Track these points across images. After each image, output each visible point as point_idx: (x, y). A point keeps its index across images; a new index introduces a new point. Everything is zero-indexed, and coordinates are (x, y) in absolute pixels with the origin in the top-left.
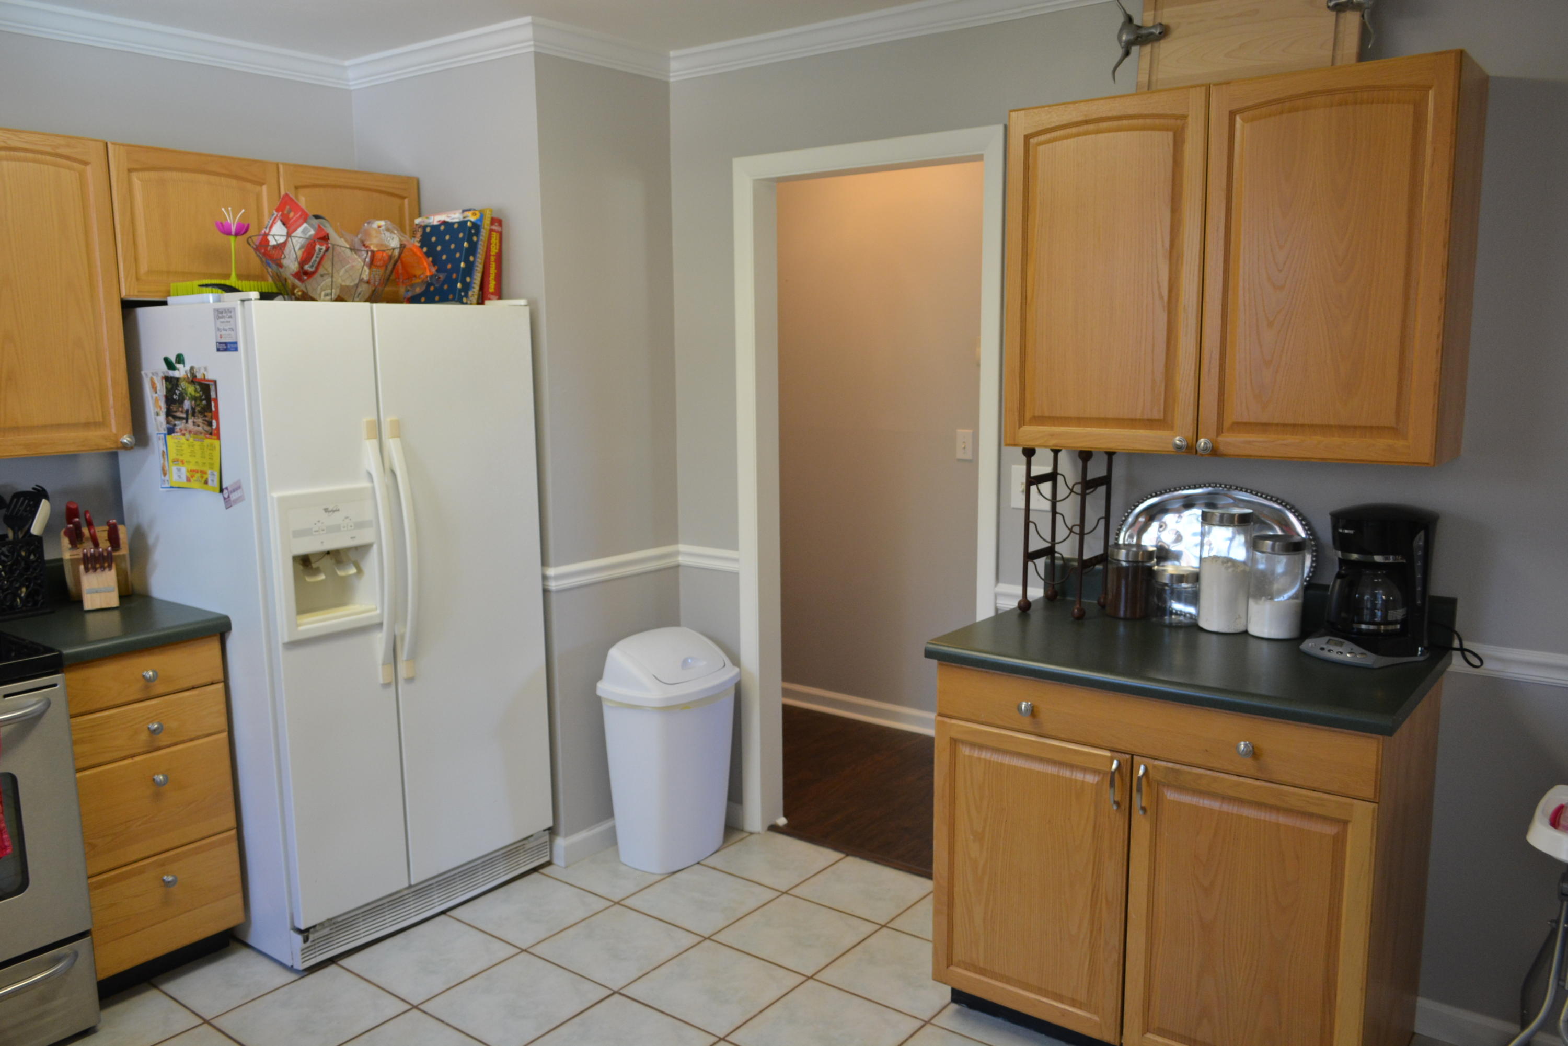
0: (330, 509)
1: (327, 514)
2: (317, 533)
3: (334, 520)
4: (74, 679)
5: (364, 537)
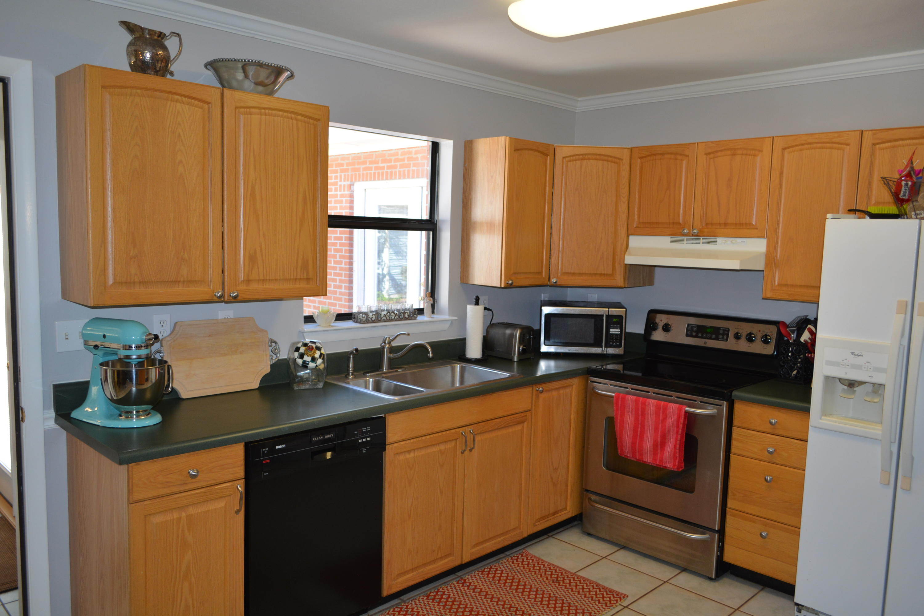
0: (856, 353)
1: (853, 356)
2: (843, 366)
3: (858, 361)
4: (738, 407)
5: (879, 378)
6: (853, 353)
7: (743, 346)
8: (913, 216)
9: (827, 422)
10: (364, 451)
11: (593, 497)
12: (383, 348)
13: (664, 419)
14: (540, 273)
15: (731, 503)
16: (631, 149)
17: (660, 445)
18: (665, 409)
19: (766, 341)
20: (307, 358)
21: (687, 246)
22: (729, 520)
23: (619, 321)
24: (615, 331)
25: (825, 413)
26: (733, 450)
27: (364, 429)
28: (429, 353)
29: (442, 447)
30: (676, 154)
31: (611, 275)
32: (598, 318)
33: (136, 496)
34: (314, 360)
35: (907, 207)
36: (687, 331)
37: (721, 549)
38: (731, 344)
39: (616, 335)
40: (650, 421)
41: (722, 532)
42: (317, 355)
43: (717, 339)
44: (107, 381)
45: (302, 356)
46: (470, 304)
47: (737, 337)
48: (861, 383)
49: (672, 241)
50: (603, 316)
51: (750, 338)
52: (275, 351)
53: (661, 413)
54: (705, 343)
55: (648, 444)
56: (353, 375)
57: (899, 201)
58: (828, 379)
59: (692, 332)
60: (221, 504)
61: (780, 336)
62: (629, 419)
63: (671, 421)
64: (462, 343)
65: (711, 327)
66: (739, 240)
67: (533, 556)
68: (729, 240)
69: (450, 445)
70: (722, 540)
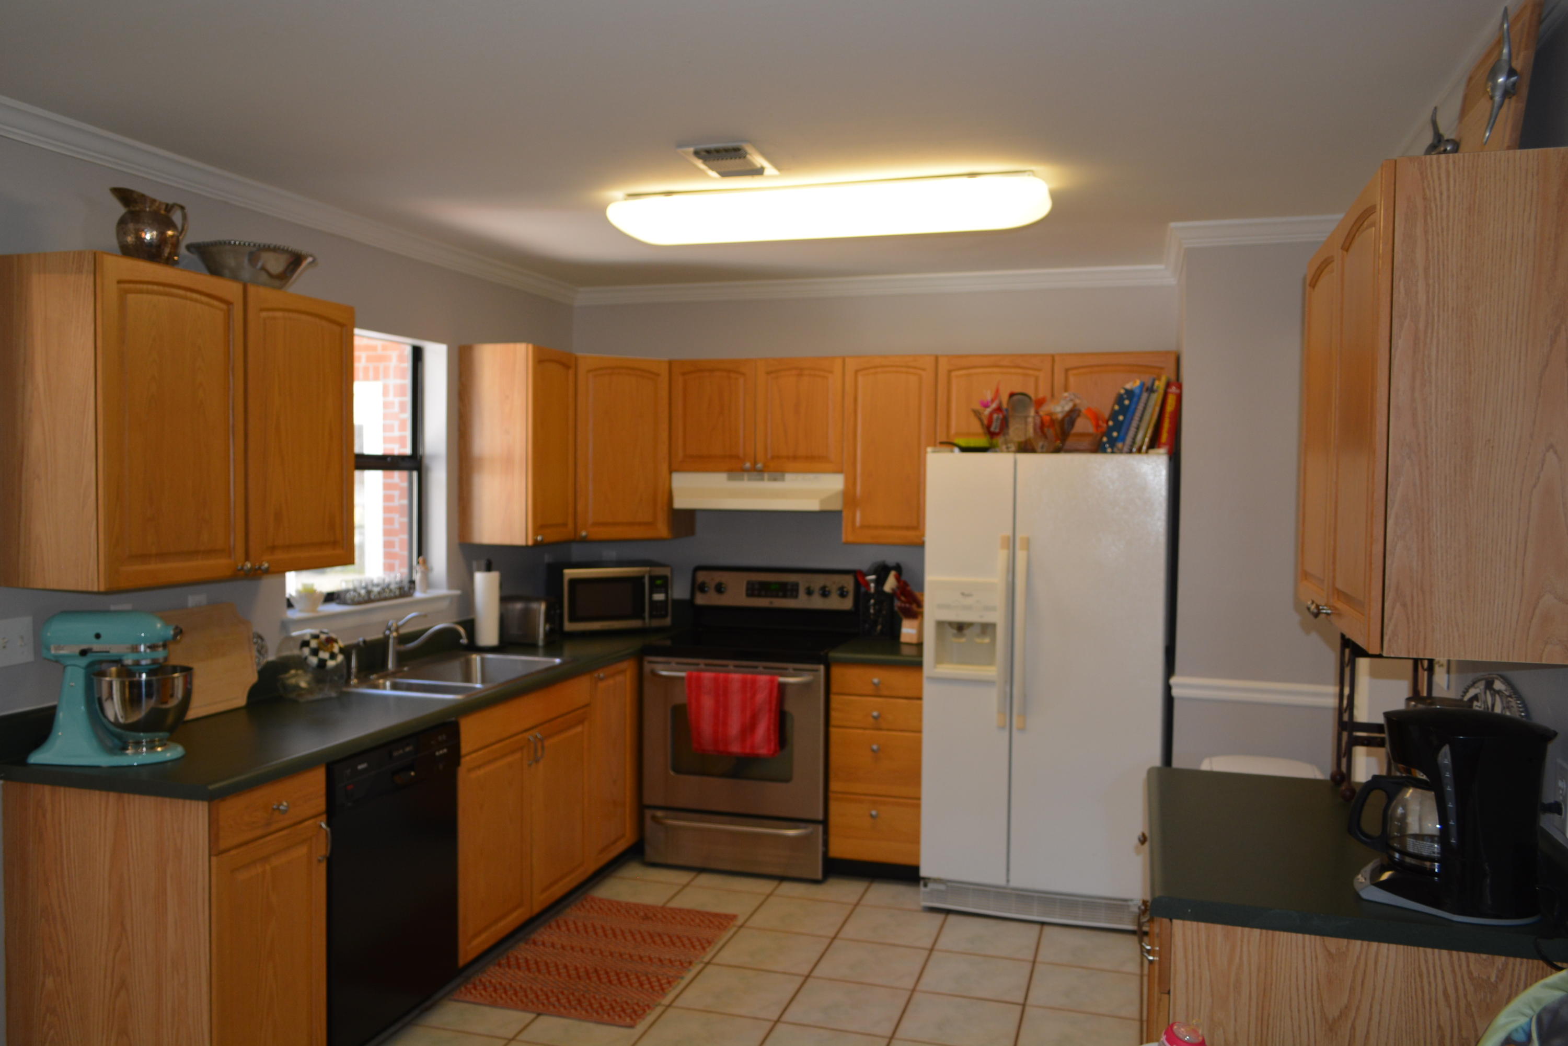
0: (966, 594)
1: (963, 597)
2: (954, 608)
3: (968, 601)
4: (836, 671)
5: (988, 618)
6: (963, 594)
7: (817, 603)
8: (1005, 450)
9: (946, 670)
10: (441, 767)
11: (659, 814)
12: (387, 638)
13: (754, 695)
14: (565, 525)
15: (834, 786)
16: (670, 363)
17: (749, 728)
18: (754, 682)
19: (843, 594)
20: (324, 655)
21: (747, 484)
22: (834, 807)
23: (662, 583)
24: (659, 597)
25: (939, 660)
26: (833, 722)
27: (440, 738)
28: (460, 637)
29: (510, 759)
30: (729, 371)
31: (651, 524)
32: (637, 581)
33: (223, 845)
34: (333, 656)
35: (1000, 440)
36: (747, 589)
37: (826, 843)
38: (801, 602)
39: (660, 602)
40: (735, 701)
41: (825, 822)
42: (336, 649)
43: (785, 596)
44: (112, 699)
45: (315, 652)
46: (479, 570)
47: (809, 592)
48: (970, 625)
49: (730, 479)
50: (642, 578)
51: (825, 593)
52: (262, 651)
53: (749, 688)
54: (771, 603)
55: (734, 728)
56: (356, 677)
57: (992, 435)
58: (940, 625)
59: (754, 590)
60: (303, 850)
61: (858, 585)
62: (708, 703)
63: (761, 697)
64: (470, 625)
65: (776, 583)
66: (811, 476)
67: (600, 900)
68: (800, 476)
69: (518, 756)
70: (826, 832)
